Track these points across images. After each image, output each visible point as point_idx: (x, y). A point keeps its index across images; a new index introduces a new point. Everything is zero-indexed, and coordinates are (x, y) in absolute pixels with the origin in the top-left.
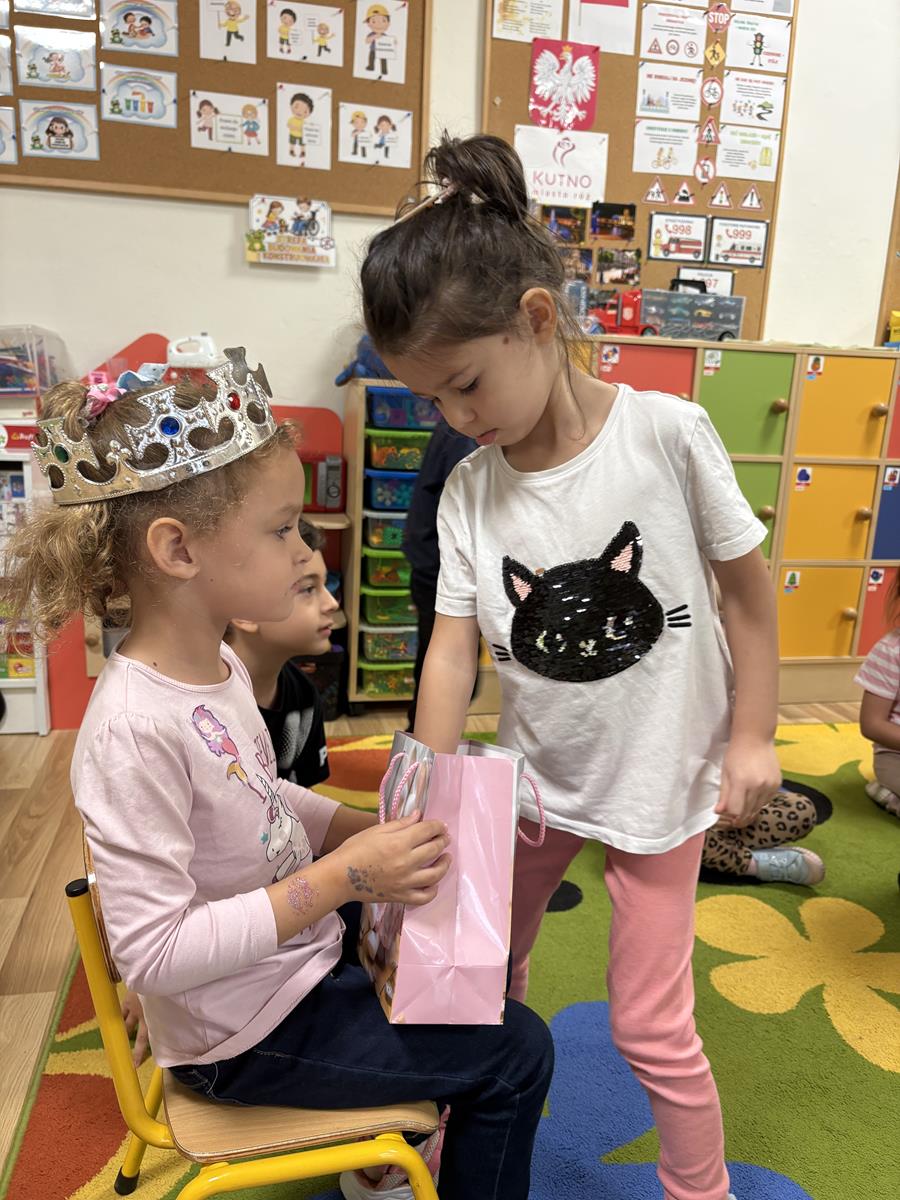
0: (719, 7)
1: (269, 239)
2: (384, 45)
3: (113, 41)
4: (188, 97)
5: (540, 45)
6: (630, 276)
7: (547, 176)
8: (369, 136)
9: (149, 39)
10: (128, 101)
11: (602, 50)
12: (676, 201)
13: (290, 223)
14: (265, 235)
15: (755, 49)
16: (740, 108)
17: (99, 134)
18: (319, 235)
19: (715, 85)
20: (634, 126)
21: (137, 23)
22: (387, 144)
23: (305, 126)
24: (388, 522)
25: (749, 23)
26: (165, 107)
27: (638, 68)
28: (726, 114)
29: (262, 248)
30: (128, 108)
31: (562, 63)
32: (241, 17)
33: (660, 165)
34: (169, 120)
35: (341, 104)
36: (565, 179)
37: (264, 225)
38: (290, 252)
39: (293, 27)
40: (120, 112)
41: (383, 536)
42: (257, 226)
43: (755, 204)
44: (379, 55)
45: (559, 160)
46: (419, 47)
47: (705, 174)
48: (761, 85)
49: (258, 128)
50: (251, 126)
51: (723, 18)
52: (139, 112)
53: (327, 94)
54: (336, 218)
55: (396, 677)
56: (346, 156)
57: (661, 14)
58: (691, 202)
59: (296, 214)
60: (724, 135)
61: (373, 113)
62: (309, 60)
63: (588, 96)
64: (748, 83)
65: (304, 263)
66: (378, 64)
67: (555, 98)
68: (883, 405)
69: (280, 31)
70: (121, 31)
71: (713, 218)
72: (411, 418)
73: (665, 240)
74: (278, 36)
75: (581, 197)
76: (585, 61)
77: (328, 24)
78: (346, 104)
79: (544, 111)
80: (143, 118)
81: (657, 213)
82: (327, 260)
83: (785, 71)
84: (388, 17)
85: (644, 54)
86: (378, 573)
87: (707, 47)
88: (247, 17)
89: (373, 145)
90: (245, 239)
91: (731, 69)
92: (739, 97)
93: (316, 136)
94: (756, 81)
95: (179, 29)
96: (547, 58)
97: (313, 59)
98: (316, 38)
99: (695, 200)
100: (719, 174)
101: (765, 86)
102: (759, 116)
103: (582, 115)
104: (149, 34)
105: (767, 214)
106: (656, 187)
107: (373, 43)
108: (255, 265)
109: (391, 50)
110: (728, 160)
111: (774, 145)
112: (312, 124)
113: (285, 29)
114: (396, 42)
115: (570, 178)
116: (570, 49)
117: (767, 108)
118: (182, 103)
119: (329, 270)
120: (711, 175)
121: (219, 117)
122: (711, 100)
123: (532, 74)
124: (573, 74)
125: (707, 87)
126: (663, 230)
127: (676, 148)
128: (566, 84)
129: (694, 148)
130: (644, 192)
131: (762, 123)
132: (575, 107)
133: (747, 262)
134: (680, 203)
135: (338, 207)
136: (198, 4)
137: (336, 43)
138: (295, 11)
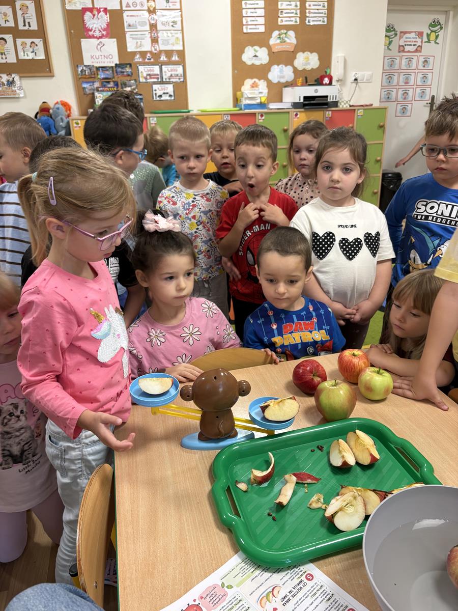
2: (28, 17)
5: (85, 10)
6: (134, 89)
8: (28, 49)
11: (108, 8)
12: (146, 60)
13: (6, 83)
15: (166, 1)
16: (164, 24)
18: (17, 86)
19: (153, 16)
20: (125, 35)
22: (35, 51)
23: (5, 48)
27: (122, 13)
28: (159, 27)
31: (94, 15)
33: (137, 48)
35: (17, 39)
36: (103, 56)
38: (8, 93)
43: (177, 59)
44: (27, 21)
45: (99, 50)
46: (40, 15)
47: (156, 50)
53: (11, 36)
54: (22, 79)
58: (152, 60)
59: (7, 79)
60: (160, 34)
61: (29, 41)
63: (106, 26)
65: (13, 96)
66: (27, 24)
67: (94, 28)
71: (162, 65)
73: (145, 75)
75: (110, 62)
76: (102, 13)
77: (7, 12)
81: (140, 65)
82: (21, 94)
83: (179, 8)
84: (27, 7)
85: (124, 8)
89: (30, 52)
91: (158, 9)
94: (169, 13)
96: (88, 15)
97: (4, 25)
98: (3, 17)
99: (154, 59)
100: (161, 49)
102: (172, 26)
103: (105, 33)
105: (182, 62)
106: (138, 56)
107: (24, 17)
109: (31, 19)
110: (163, 43)
111: (180, 36)
114: (32, 16)
115: (104, 56)
116: (96, 10)
117: (175, 22)
119: (23, 97)
120: (158, 50)
122: (153, 22)
123: (84, 21)
124: (99, 19)
125: (150, 17)
126: (143, 71)
127: (142, 41)
128: (97, 23)
129: (149, 40)
130: (133, 58)
131: (174, 28)
132: (102, 31)
133: (177, 80)
134: (148, 61)
135: (22, 75)
137: (11, 18)
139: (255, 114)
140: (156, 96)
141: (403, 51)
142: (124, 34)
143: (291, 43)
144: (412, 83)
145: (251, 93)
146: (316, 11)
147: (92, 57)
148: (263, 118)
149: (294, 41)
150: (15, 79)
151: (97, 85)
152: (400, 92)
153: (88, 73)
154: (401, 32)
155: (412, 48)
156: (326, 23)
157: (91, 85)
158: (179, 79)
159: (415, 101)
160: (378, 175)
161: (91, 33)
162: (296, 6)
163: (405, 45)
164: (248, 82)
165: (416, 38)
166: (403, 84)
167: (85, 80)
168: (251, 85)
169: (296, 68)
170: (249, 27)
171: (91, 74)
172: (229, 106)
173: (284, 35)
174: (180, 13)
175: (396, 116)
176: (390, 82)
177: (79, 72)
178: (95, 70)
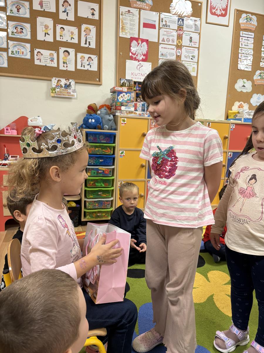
0: (180, 29)
1: (57, 90)
2: (89, 38)
3: (12, 34)
4: (34, 50)
5: (132, 39)
7: (135, 73)
8: (86, 62)
9: (22, 34)
10: (16, 51)
11: (149, 40)
13: (63, 86)
14: (56, 88)
15: (190, 41)
16: (186, 57)
17: (8, 60)
18: (72, 89)
19: (179, 50)
20: (158, 61)
21: (19, 30)
22: (91, 64)
23: (67, 59)
24: (93, 169)
25: (188, 34)
26: (27, 53)
27: (159, 45)
28: (183, 58)
29: (55, 92)
30: (16, 53)
31: (138, 44)
32: (49, 29)
34: (28, 56)
35: (77, 53)
36: (140, 74)
37: (56, 86)
38: (63, 93)
39: (64, 32)
40: (14, 54)
41: (91, 173)
42: (54, 86)
44: (88, 40)
45: (138, 69)
46: (99, 38)
48: (192, 50)
49: (54, 59)
50: (52, 59)
51: (181, 33)
52: (20, 54)
53: (74, 50)
54: (76, 84)
55: (95, 213)
56: (79, 67)
57: (165, 31)
59: (65, 83)
61: (87, 56)
62: (68, 41)
63: (146, 53)
64: (188, 50)
65: (68, 97)
66: (88, 43)
67: (137, 53)
68: (227, 136)
69: (60, 33)
70: (14, 32)
72: (99, 140)
74: (60, 34)
76: (145, 43)
77: (74, 32)
78: (79, 53)
79: (134, 56)
80: (21, 56)
82: (74, 96)
83: (198, 47)
84: (90, 30)
85: (160, 42)
86: (90, 184)
87: (177, 40)
88: (50, 29)
89: (87, 64)
90: (50, 90)
91: (184, 46)
92: (186, 54)
93: (71, 62)
94: (190, 49)
95: (31, 32)
96: (134, 43)
97: (69, 41)
98: (70, 35)
101: (193, 51)
102: (191, 59)
103: (144, 58)
104: (23, 33)
107: (86, 37)
108: (53, 97)
109: (91, 39)
111: (196, 66)
112: (69, 59)
113: (61, 33)
114: (93, 37)
116: (141, 40)
117: (193, 57)
118: (32, 52)
119: (75, 99)
121: (43, 56)
122: (178, 54)
123: (130, 46)
124: (142, 47)
128: (140, 49)
131: (192, 61)
132: (142, 55)
135: (77, 81)
136: (36, 25)
137: (76, 37)
138: (64, 28)
147: (132, 74)
150: (71, 84)
153: (127, 85)
164: (237, 104)
168: (238, 106)
171: (130, 86)
173: (263, 74)
174: (198, 50)
177: (121, 84)
178: (133, 83)
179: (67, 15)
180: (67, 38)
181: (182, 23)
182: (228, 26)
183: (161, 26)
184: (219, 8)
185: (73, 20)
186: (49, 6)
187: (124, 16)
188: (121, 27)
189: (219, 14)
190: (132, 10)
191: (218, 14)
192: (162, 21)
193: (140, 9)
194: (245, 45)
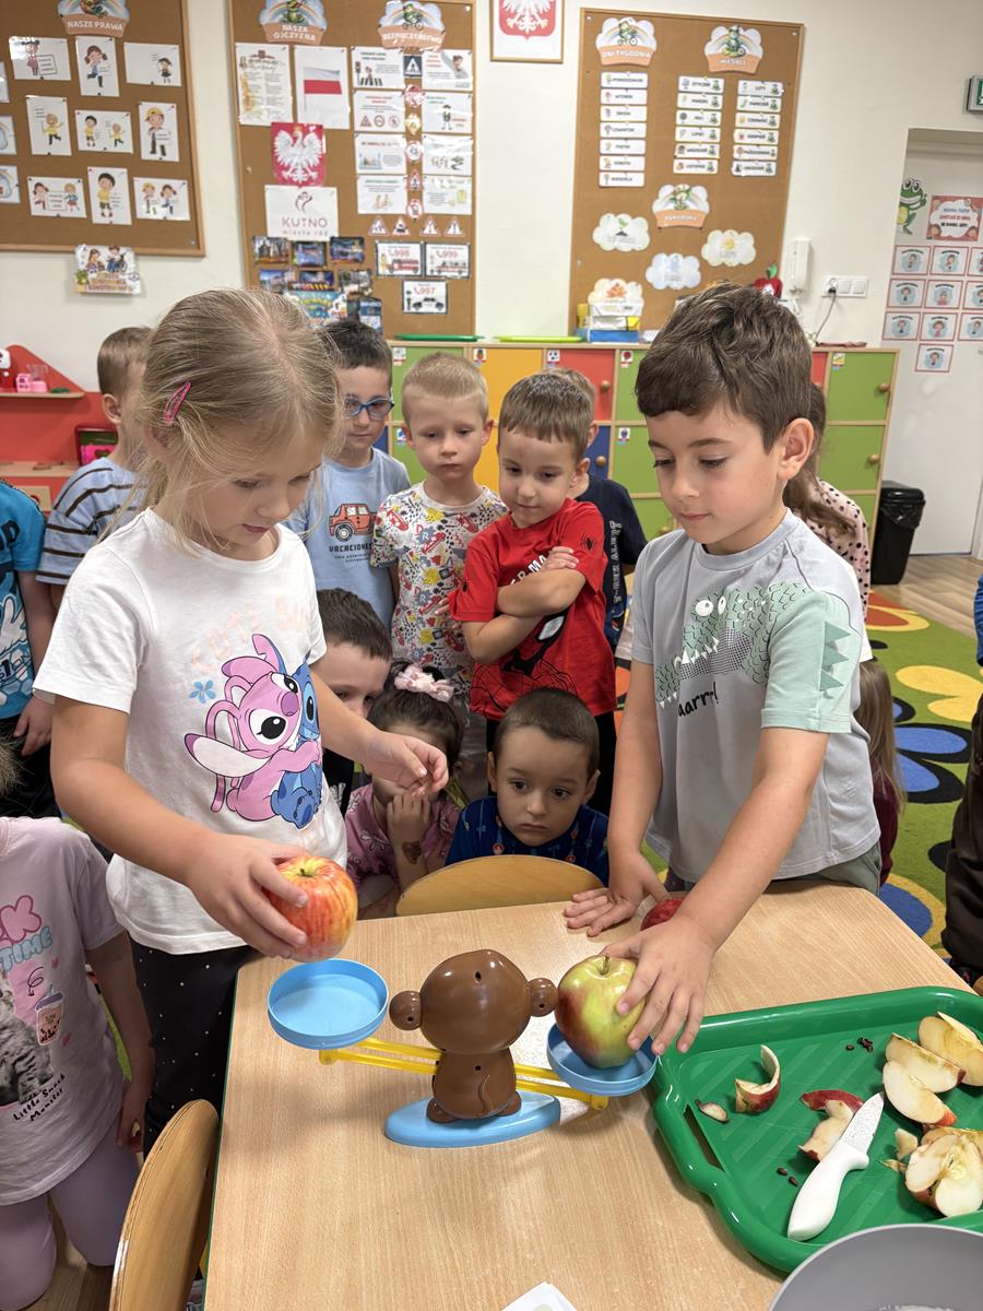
0: (413, 88)
1: (92, 276)
2: (161, 135)
4: (26, 183)
5: (277, 127)
6: (366, 288)
7: (292, 221)
8: (158, 200)
11: (323, 127)
12: (395, 232)
13: (106, 264)
14: (89, 272)
15: (444, 117)
16: (437, 163)
18: (128, 271)
19: (416, 146)
20: (355, 182)
22: (171, 205)
23: (110, 195)
25: (437, 98)
26: (11, 190)
27: (354, 138)
28: (427, 168)
29: (88, 283)
31: (295, 139)
32: (57, 124)
33: (378, 207)
34: (15, 198)
35: (135, 179)
36: (307, 221)
37: (88, 266)
38: (109, 284)
39: (95, 128)
42: (82, 267)
43: (458, 231)
44: (158, 143)
45: (300, 206)
46: (186, 135)
47: (415, 212)
49: (77, 199)
50: (72, 198)
53: (124, 172)
54: (141, 257)
56: (142, 213)
57: (367, 97)
58: (407, 232)
59: (109, 257)
60: (427, 183)
61: (159, 183)
62: (108, 150)
63: (318, 162)
65: (117, 291)
66: (158, 149)
67: (293, 165)
69: (86, 131)
71: (425, 244)
73: (390, 262)
74: (85, 135)
75: (321, 234)
76: (312, 136)
77: (119, 123)
78: (138, 178)
81: (381, 242)
82: (136, 288)
83: (469, 131)
84: (162, 116)
85: (357, 128)
87: (406, 118)
88: (62, 124)
89: (161, 205)
90: (75, 276)
91: (427, 133)
92: (436, 153)
95: (16, 135)
96: (283, 137)
97: (112, 149)
98: (112, 134)
99: (410, 229)
100: (426, 211)
102: (453, 167)
103: (314, 175)
105: (468, 238)
106: (378, 223)
107: (154, 135)
108: (85, 294)
109: (167, 139)
110: (432, 201)
111: (468, 187)
113: (90, 130)
114: (169, 134)
115: (310, 221)
116: (300, 128)
117: (458, 160)
118: (22, 186)
119: (138, 295)
120: (420, 212)
121: (48, 193)
122: (414, 157)
123: (273, 148)
124: (304, 147)
125: (409, 148)
126: (387, 253)
127: (390, 194)
128: (299, 154)
129: (405, 194)
130: (369, 228)
131: (456, 172)
132: (308, 169)
133: (456, 274)
134: (398, 234)
135: (139, 250)
136: (27, 118)
137: (127, 137)
138: (96, 117)
139: (612, 351)
140: (409, 303)
141: (938, 237)
142: (354, 178)
143: (697, 212)
144: (954, 302)
145: (608, 308)
146: (755, 149)
147: (285, 222)
148: (630, 360)
149: (705, 207)
150: (126, 258)
151: (290, 276)
152: (928, 321)
153: (274, 252)
154: (935, 198)
155: (958, 232)
156: (773, 174)
157: (277, 278)
158: (460, 272)
159: (959, 340)
160: (872, 491)
161: (286, 174)
162: (713, 137)
163: (943, 224)
164: (604, 286)
165: (968, 211)
166: (935, 305)
167: (265, 267)
168: (608, 292)
169: (706, 262)
170: (612, 175)
171: (281, 255)
172: (559, 332)
173: (684, 195)
174: (472, 142)
175: (916, 370)
176: (905, 299)
177: (257, 251)
178: (288, 246)
179: (101, 85)
180: (104, 143)
181: (416, 68)
182: (561, 63)
183: (356, 85)
184: (527, 13)
185: (117, 94)
186: (52, 66)
187: (248, 70)
188: (241, 98)
189: (530, 31)
190: (269, 49)
191: (524, 31)
192: (358, 71)
193: (292, 44)
194: (620, 113)
